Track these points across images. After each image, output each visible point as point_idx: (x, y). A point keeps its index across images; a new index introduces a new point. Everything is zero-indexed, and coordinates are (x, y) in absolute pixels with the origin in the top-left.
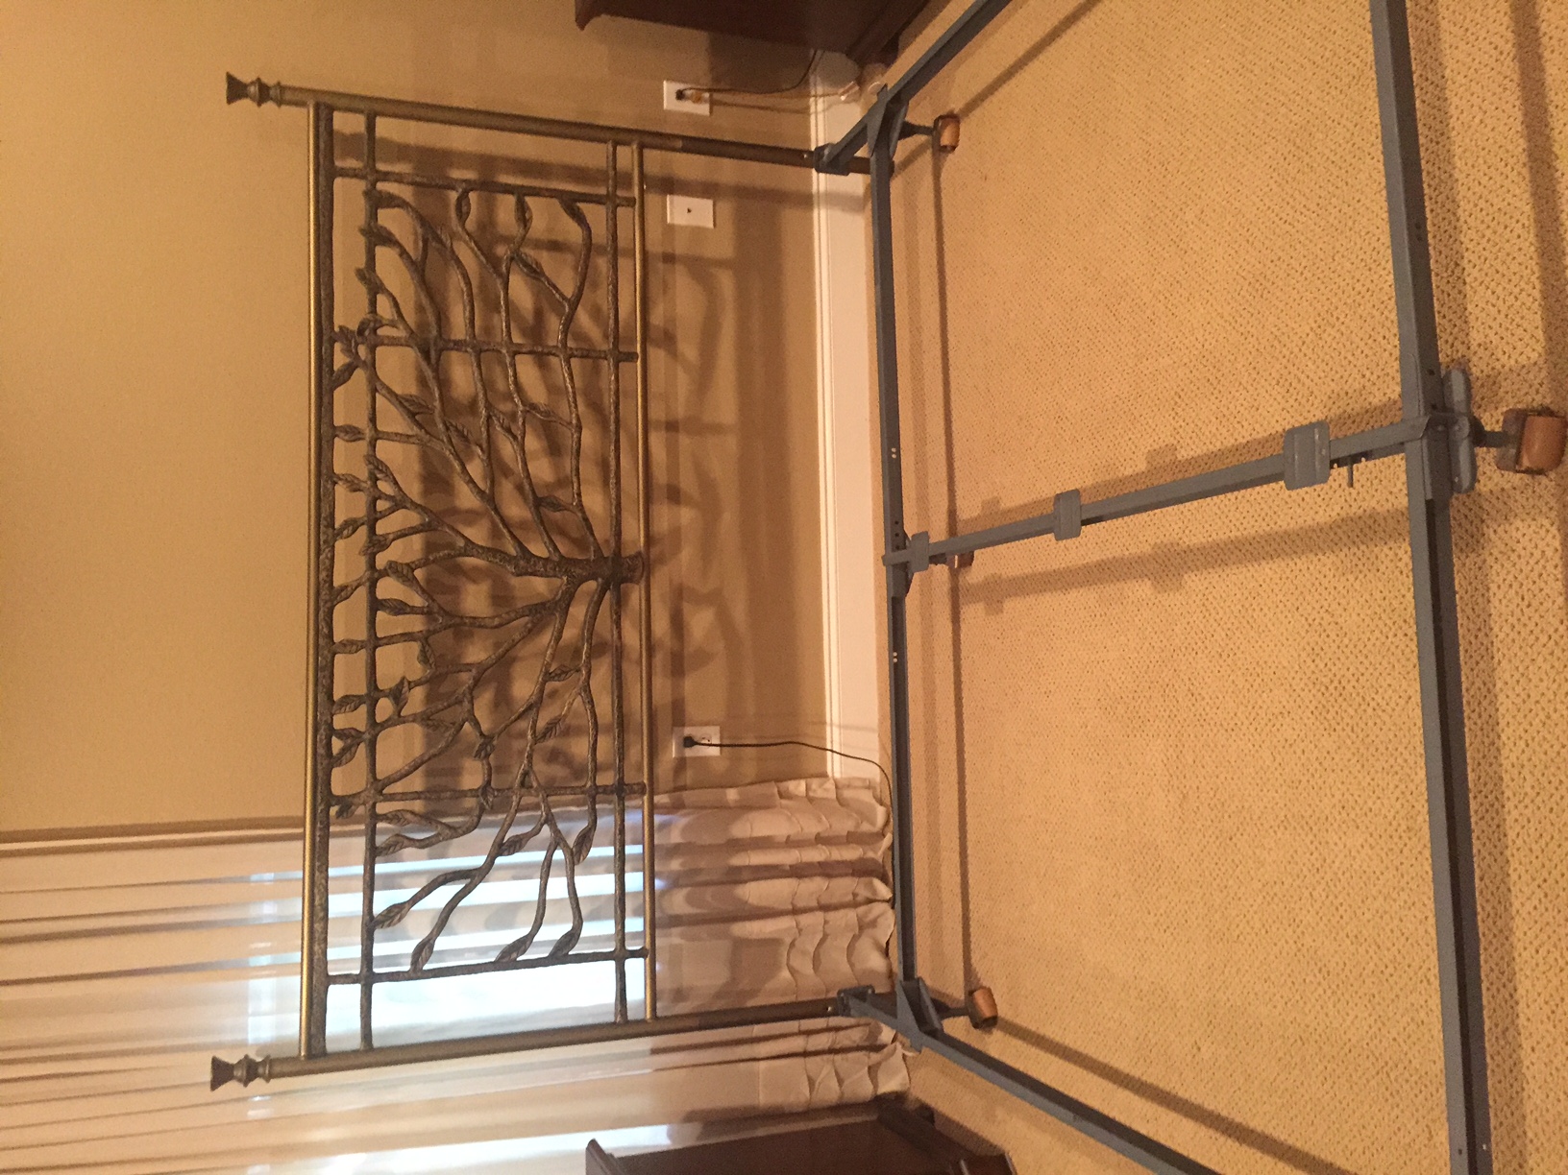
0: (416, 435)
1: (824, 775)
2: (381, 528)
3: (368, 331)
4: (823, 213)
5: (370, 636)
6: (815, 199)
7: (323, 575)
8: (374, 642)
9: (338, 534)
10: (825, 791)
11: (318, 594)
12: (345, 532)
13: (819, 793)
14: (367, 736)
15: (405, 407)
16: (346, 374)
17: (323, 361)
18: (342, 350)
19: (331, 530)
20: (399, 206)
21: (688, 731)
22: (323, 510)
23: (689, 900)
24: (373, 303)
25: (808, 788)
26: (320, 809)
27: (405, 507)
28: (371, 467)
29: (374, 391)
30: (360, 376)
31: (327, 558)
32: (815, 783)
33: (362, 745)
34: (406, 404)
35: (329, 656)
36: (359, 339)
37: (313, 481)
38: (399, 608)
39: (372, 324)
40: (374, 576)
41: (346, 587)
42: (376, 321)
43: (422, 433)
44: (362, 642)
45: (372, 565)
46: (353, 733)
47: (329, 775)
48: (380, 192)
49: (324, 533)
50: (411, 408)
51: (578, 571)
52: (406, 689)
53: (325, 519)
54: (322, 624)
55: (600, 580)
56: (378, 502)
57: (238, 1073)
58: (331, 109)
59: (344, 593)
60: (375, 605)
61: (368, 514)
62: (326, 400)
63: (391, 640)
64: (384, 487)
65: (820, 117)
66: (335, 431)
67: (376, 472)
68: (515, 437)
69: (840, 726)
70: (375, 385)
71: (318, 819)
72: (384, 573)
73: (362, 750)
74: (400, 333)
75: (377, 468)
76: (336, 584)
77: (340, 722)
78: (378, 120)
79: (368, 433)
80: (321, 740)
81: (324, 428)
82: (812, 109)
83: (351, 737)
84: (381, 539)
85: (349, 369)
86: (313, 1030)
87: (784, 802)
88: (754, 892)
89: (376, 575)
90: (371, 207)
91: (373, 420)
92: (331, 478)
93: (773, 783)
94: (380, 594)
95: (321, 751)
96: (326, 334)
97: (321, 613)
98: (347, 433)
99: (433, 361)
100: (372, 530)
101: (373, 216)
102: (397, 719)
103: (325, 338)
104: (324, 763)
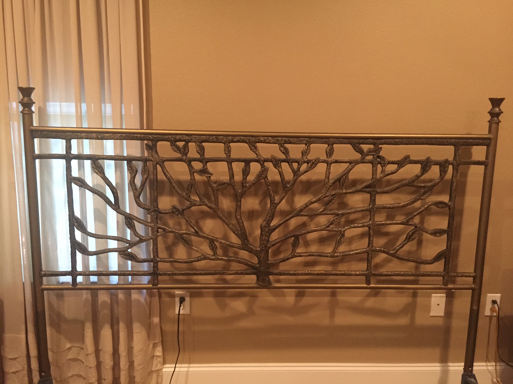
0: (329, 181)
1: (164, 363)
2: (285, 166)
3: (379, 160)
4: (439, 368)
5: (232, 159)
6: (444, 364)
7: (262, 139)
8: (230, 161)
9: (281, 145)
10: (156, 364)
11: (252, 136)
12: (282, 149)
13: (155, 362)
14: (184, 158)
15: (343, 176)
16: (358, 150)
17: (365, 140)
18: (370, 148)
19: (283, 142)
20: (441, 175)
21: (187, 299)
22: (293, 139)
23: (104, 302)
24: (393, 163)
25: (158, 356)
26: (150, 136)
27: (294, 176)
28: (314, 161)
29: (350, 162)
30: (358, 156)
31: (270, 140)
32: (161, 360)
33: (181, 156)
34: (344, 177)
35: (223, 141)
36: (375, 156)
37: (307, 134)
38: (246, 172)
39: (383, 162)
40: (262, 161)
41: (256, 149)
42: (384, 164)
43: (330, 184)
44: (230, 156)
45: (266, 160)
46: (186, 151)
47: (167, 140)
48: (448, 167)
49: (282, 140)
50: (342, 179)
51: (263, 255)
52: (206, 175)
53: (289, 140)
54: (238, 138)
55: (258, 265)
56: (297, 164)
57: (26, 99)
58: (488, 146)
59: (253, 148)
60: (247, 162)
61: (291, 159)
62: (345, 140)
63: (230, 169)
64: (304, 167)
65: (485, 368)
66: (331, 145)
67: (311, 163)
68: (328, 226)
69: (188, 371)
70: (353, 163)
71: (145, 136)
72: (263, 166)
73: (179, 155)
74: (379, 175)
75: (313, 163)
76: (258, 145)
77: (192, 145)
78: (483, 167)
79: (330, 160)
80: (183, 137)
81: (332, 140)
82: (489, 364)
83: (185, 151)
84: (279, 165)
85: (361, 151)
86: (45, 133)
87: (151, 345)
88: (106, 333)
89: (262, 163)
90: (440, 163)
91: (336, 162)
92: (309, 143)
93: (161, 340)
94: (253, 164)
95: (178, 137)
96: (377, 141)
97: (244, 138)
98: (330, 150)
99: (365, 189)
100: (284, 161)
101: (436, 163)
102: (192, 171)
103: (376, 141)
104: (173, 139)
